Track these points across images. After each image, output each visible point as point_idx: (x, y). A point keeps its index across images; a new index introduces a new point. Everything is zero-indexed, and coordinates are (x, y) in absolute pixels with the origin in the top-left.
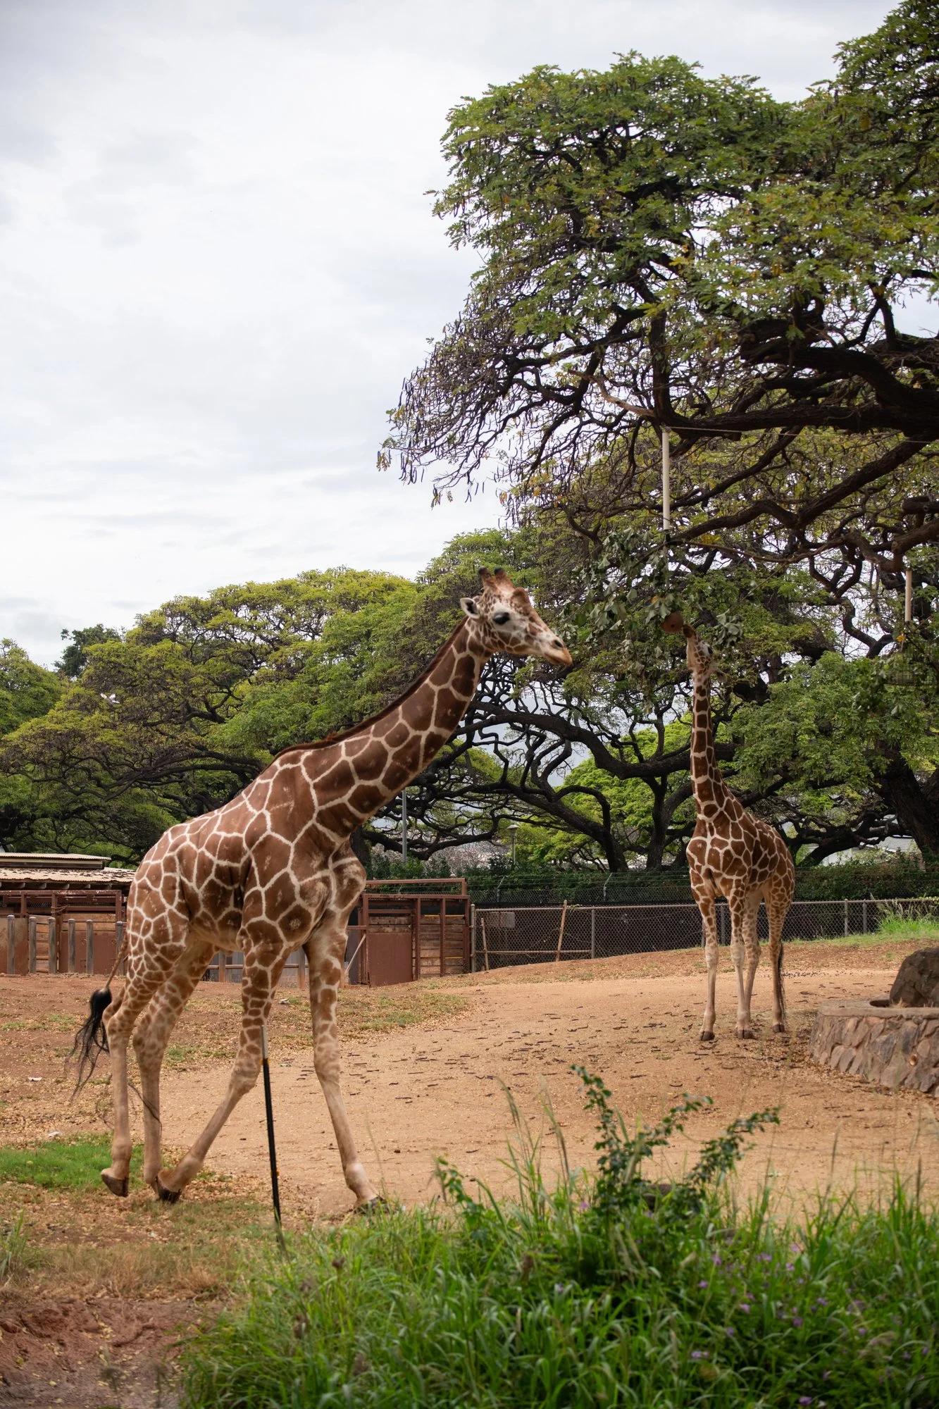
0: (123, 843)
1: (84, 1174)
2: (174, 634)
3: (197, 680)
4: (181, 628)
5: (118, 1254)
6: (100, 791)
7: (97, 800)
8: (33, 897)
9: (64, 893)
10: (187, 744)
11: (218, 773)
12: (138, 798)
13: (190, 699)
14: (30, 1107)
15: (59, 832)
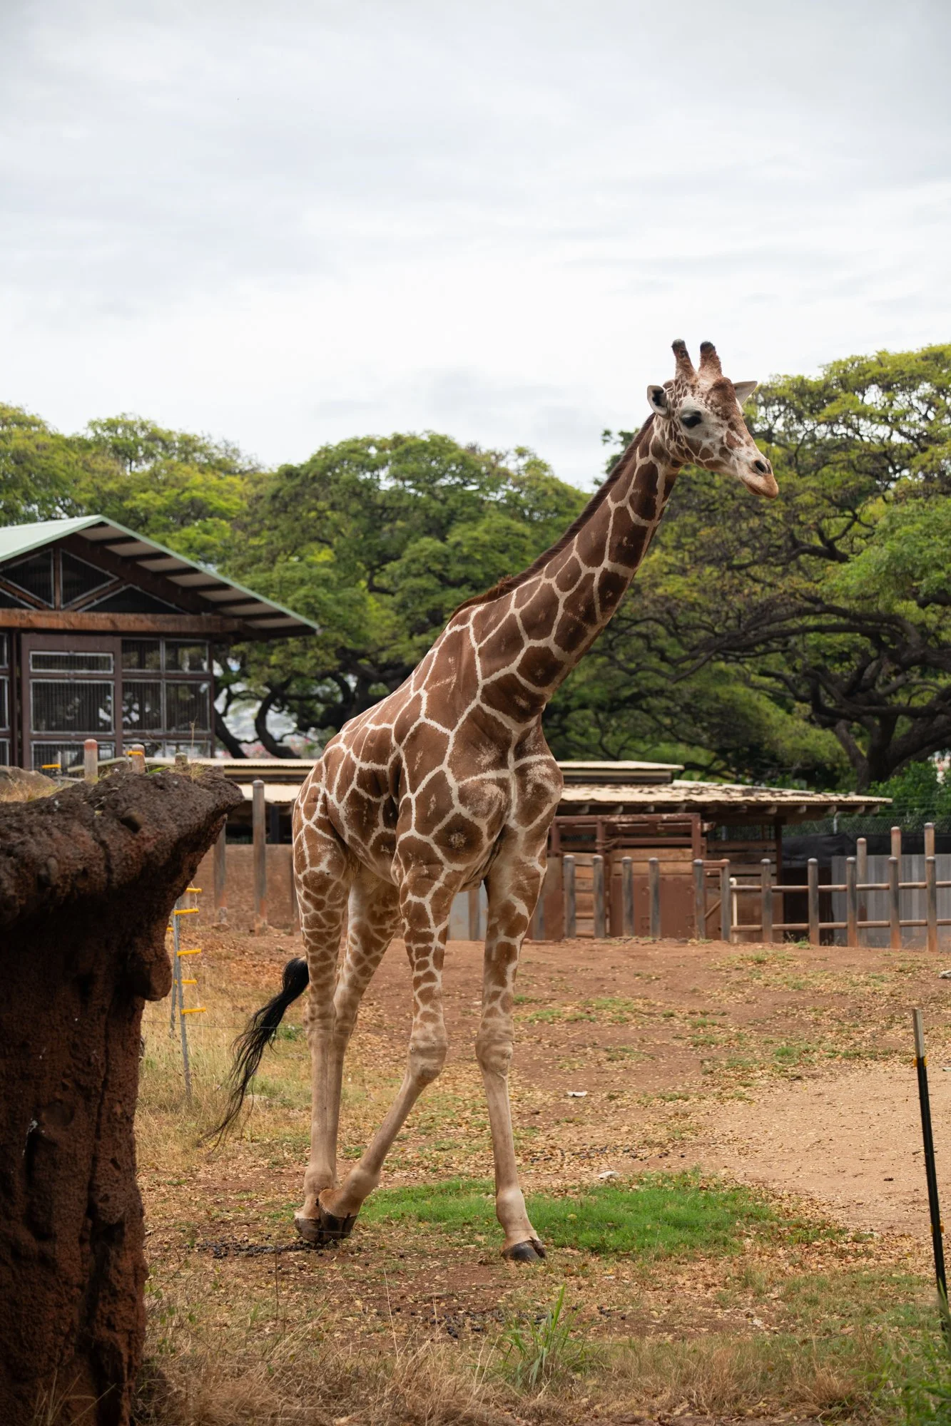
0: (701, 744)
1: (652, 1233)
2: (769, 431)
3: (806, 498)
4: (780, 421)
5: (704, 1350)
6: (665, 667)
7: (661, 682)
8: (570, 826)
9: (614, 819)
10: (793, 595)
11: (841, 637)
12: (722, 677)
13: (796, 528)
14: (571, 1134)
15: (604, 731)
